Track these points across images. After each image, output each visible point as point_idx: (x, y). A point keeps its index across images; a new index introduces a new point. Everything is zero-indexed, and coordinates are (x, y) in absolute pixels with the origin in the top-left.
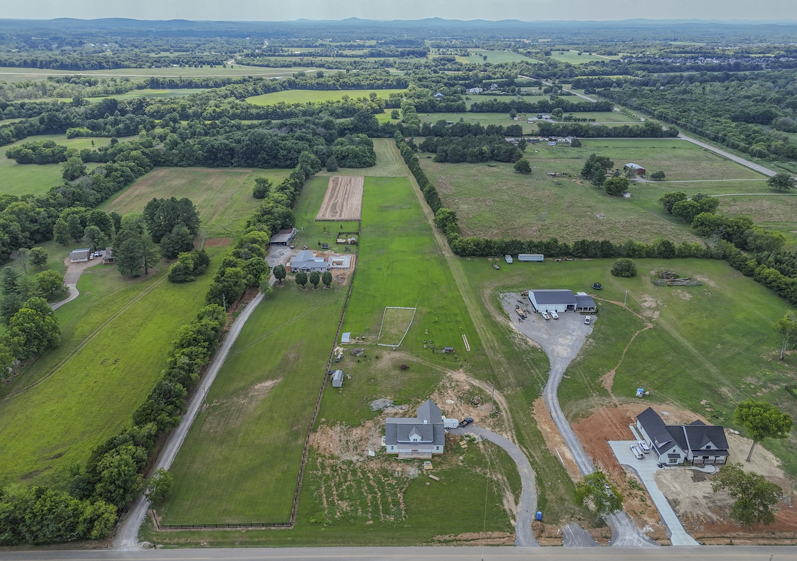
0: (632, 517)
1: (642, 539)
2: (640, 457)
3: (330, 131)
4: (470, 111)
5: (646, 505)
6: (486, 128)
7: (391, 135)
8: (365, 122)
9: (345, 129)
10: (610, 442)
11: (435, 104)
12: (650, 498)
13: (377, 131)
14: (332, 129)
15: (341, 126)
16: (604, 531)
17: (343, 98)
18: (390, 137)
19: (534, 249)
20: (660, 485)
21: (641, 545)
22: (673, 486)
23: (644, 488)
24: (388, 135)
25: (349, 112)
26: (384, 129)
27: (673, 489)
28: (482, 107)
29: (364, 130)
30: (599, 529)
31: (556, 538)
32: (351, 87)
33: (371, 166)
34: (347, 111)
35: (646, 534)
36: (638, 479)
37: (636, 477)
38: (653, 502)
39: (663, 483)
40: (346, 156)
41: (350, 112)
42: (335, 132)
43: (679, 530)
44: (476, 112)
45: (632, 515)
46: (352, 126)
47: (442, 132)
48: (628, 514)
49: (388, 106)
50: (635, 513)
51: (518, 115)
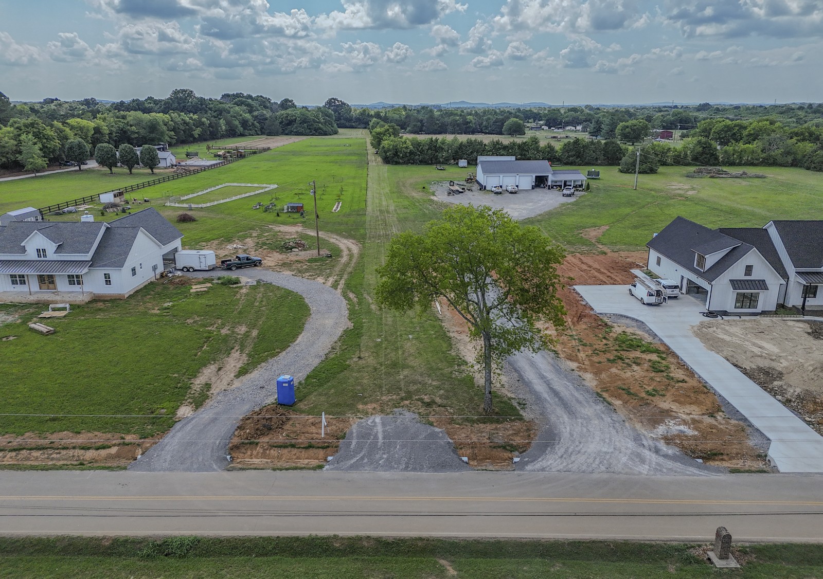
0: (618, 403)
1: (647, 454)
2: (653, 300)
5: (669, 378)
7: (366, 125)
8: (337, 112)
10: (578, 288)
12: (682, 365)
13: (350, 120)
16: (503, 432)
18: (362, 128)
19: (502, 152)
20: (713, 344)
21: (644, 469)
22: (754, 344)
23: (662, 348)
26: (359, 118)
27: (756, 350)
30: (489, 427)
31: (310, 447)
35: (668, 440)
36: (646, 335)
37: (639, 332)
38: (691, 373)
39: (723, 340)
43: (795, 430)
45: (618, 397)
48: (605, 395)
50: (629, 393)
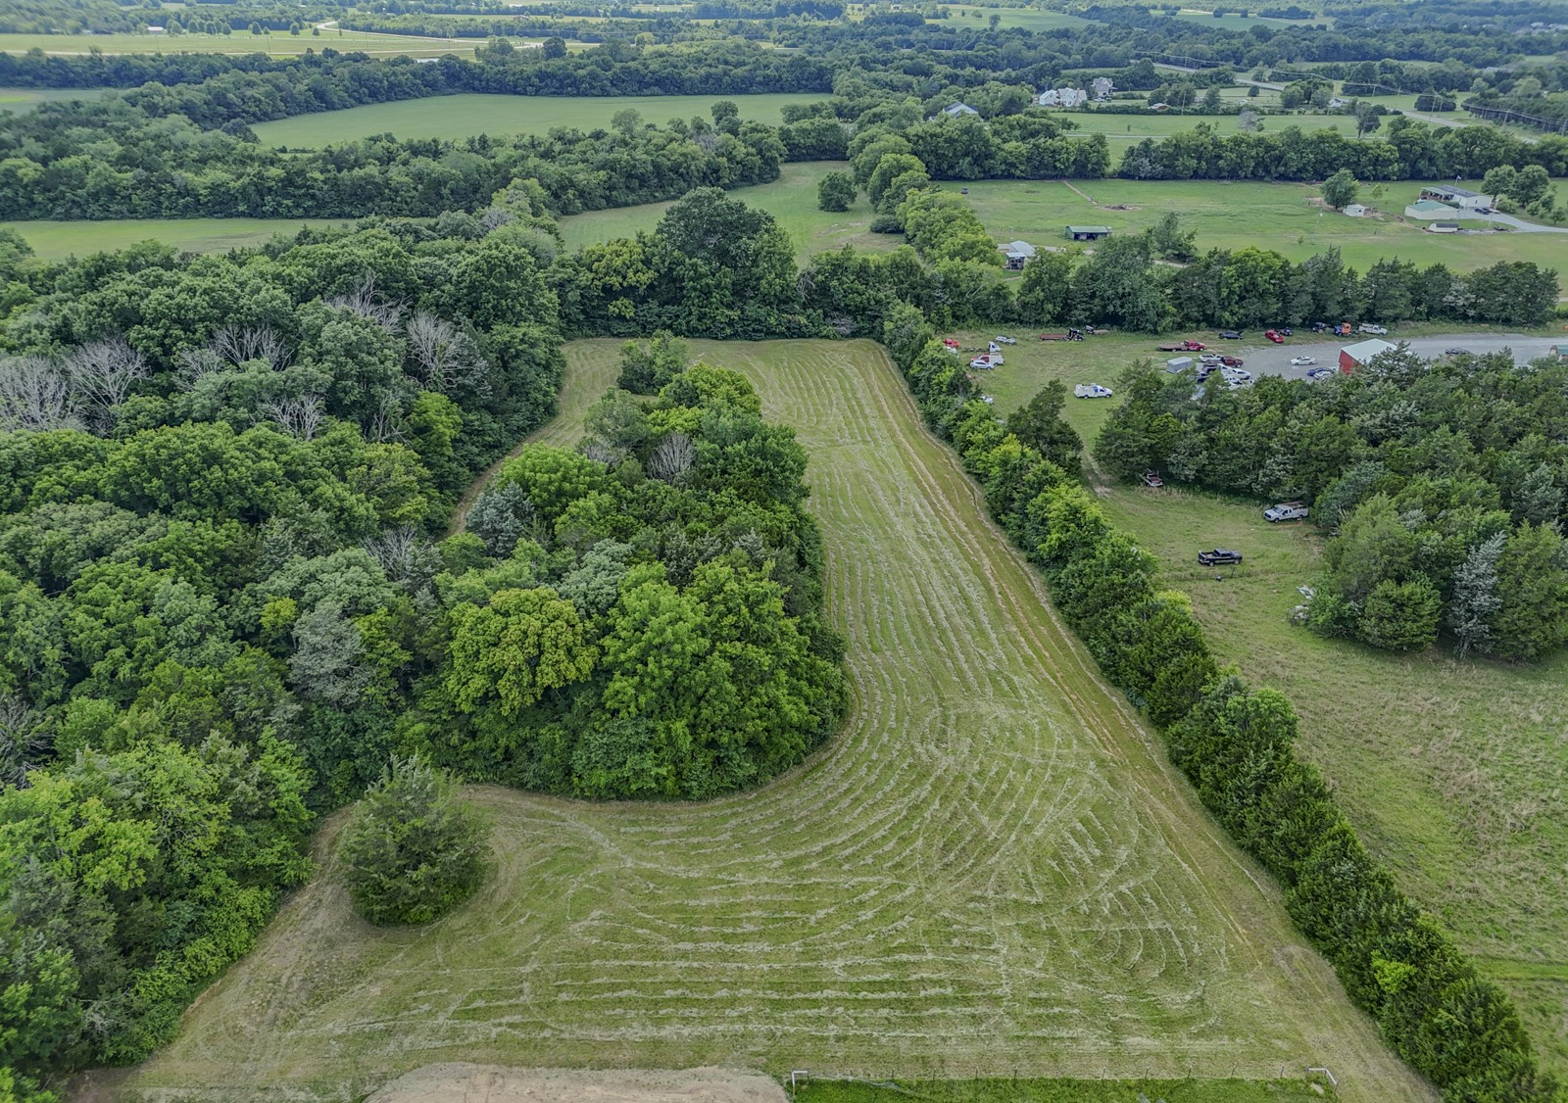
3: (502, 332)
4: (1124, 175)
6: (1361, 277)
7: (866, 322)
8: (723, 255)
9: (609, 293)
11: (986, 143)
13: (783, 301)
14: (519, 318)
15: (585, 278)
17: (617, 122)
18: (854, 335)
24: (846, 324)
25: (635, 183)
26: (824, 290)
28: (1173, 157)
29: (715, 297)
32: (648, 85)
33: (821, 741)
34: (630, 176)
40: (568, 690)
41: (643, 181)
42: (535, 332)
44: (1153, 178)
46: (646, 277)
47: (1142, 303)
49: (798, 153)
51: (1365, 190)
